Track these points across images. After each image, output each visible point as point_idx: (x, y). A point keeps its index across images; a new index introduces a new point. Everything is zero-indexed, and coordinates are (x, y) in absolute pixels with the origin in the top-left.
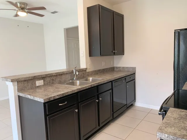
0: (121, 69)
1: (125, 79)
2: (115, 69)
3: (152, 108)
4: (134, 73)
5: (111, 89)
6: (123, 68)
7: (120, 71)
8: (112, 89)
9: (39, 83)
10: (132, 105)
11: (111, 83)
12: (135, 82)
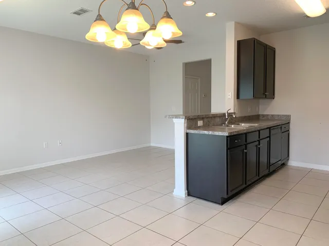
0: (269, 117)
1: (281, 127)
2: (261, 118)
3: (312, 168)
4: (287, 122)
5: (268, 137)
6: (272, 115)
7: (268, 120)
8: (270, 137)
9: (200, 123)
10: (283, 165)
11: (268, 129)
12: (289, 134)
